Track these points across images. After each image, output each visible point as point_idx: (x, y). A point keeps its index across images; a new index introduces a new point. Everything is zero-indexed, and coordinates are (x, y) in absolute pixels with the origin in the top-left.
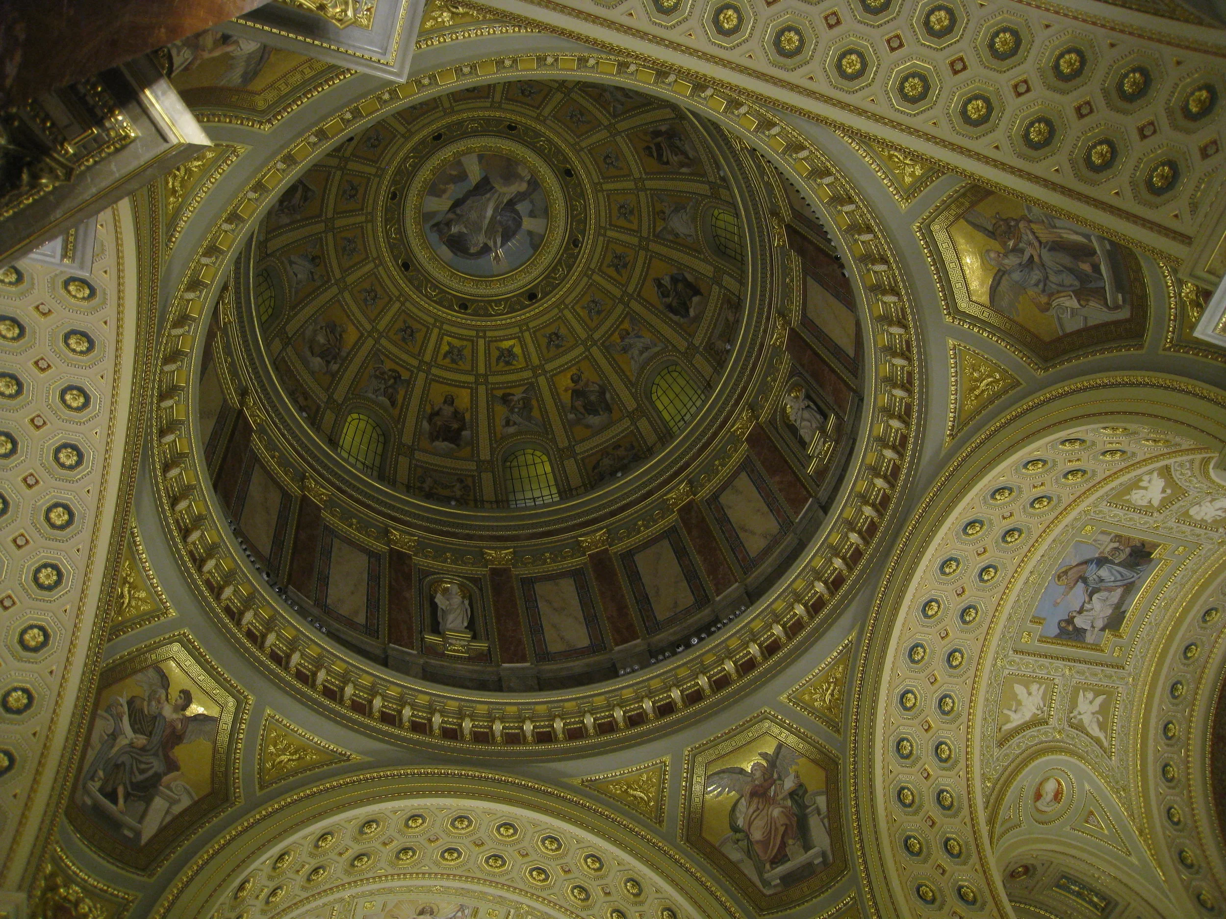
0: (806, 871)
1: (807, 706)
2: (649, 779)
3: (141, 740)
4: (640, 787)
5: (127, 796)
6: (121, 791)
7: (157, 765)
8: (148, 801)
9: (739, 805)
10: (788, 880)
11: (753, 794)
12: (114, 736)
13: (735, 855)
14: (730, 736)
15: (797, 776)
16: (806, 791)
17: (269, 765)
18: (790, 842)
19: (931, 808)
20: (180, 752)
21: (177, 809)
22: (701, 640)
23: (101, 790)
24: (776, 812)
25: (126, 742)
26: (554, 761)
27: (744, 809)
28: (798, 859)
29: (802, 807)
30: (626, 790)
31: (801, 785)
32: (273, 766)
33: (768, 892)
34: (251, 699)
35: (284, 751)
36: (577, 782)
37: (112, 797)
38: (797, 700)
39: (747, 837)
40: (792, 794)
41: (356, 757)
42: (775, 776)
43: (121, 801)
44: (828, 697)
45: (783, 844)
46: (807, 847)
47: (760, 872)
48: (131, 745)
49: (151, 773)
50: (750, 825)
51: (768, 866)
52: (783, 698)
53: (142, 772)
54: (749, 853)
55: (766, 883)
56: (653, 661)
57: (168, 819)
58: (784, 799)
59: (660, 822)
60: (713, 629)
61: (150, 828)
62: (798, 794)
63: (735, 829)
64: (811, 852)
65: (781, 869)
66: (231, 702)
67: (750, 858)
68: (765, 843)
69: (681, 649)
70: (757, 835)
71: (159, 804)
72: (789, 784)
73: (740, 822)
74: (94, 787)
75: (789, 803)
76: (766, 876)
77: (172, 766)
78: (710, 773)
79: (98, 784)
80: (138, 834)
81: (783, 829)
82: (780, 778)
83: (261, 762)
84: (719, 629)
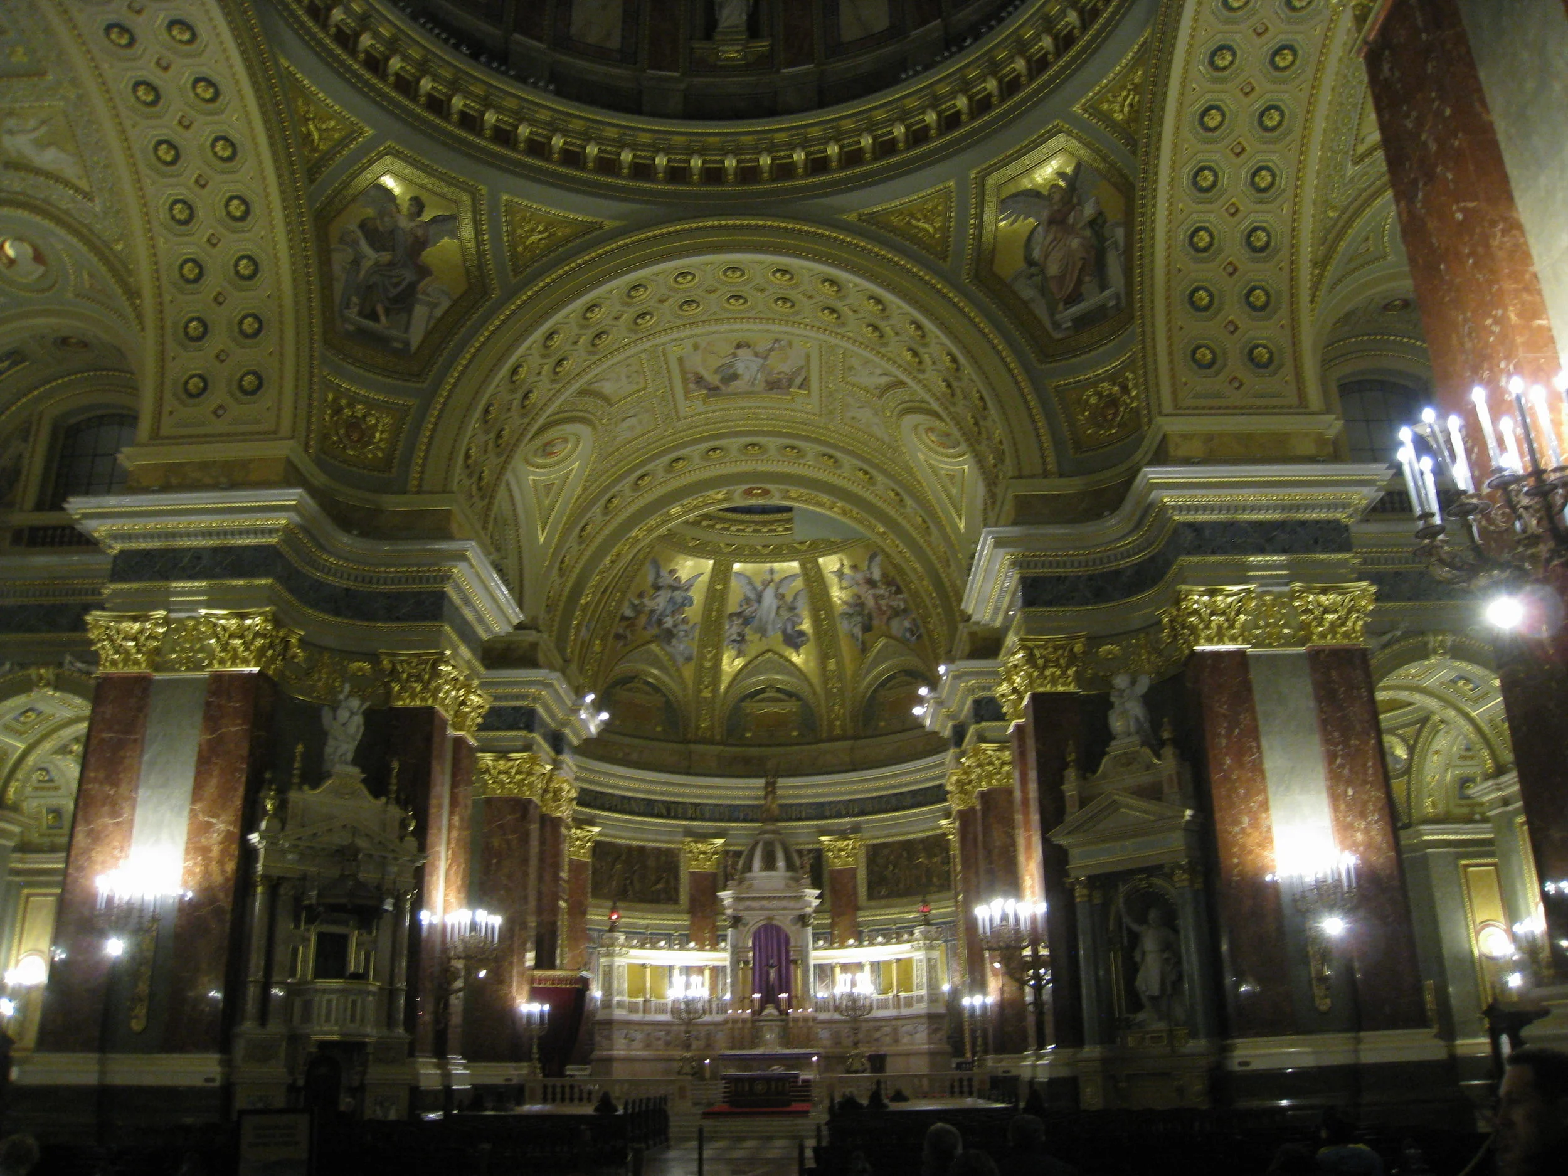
0: (1098, 315)
1: (1106, 118)
2: (935, 208)
3: (386, 257)
4: (925, 217)
5: (388, 312)
6: (380, 309)
7: (409, 276)
8: (410, 311)
9: (1036, 234)
10: (1082, 322)
11: (1051, 221)
12: (356, 262)
13: (1027, 292)
14: (1021, 154)
15: (1098, 203)
16: (1105, 222)
17: (520, 249)
18: (1087, 279)
19: (1235, 251)
20: (430, 255)
21: (438, 312)
22: (992, 28)
23: (360, 314)
24: (1075, 243)
25: (371, 263)
26: (826, 195)
27: (1040, 240)
28: (1092, 300)
29: (1100, 238)
30: (909, 222)
31: (1100, 214)
32: (525, 248)
33: (1058, 335)
34: (483, 189)
35: (532, 231)
36: (852, 217)
37: (374, 317)
38: (1093, 109)
39: (1043, 271)
40: (1092, 223)
41: (609, 224)
42: (1075, 200)
43: (383, 319)
44: (1126, 109)
45: (1079, 282)
46: (1103, 287)
47: (1052, 312)
48: (377, 264)
49: (404, 284)
50: (1047, 256)
51: (1061, 306)
52: (1076, 109)
53: (396, 285)
54: (1043, 290)
55: (1057, 325)
56: (938, 59)
57: (432, 324)
58: (1084, 228)
59: (944, 258)
60: (1004, 14)
61: (416, 336)
62: (1097, 223)
63: (1030, 262)
64: (1106, 293)
65: (1075, 310)
66: (466, 198)
67: (1043, 295)
68: (1061, 279)
69: (968, 42)
70: (1053, 270)
71: (420, 312)
72: (1089, 211)
73: (1036, 254)
74: (353, 313)
75: (1088, 233)
76: (1058, 317)
77: (424, 272)
78: (1003, 196)
79: (356, 310)
80: (407, 344)
81: (1079, 264)
82: (1079, 203)
83: (513, 246)
84: (1010, 14)
